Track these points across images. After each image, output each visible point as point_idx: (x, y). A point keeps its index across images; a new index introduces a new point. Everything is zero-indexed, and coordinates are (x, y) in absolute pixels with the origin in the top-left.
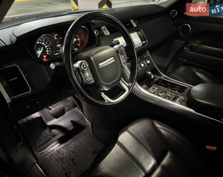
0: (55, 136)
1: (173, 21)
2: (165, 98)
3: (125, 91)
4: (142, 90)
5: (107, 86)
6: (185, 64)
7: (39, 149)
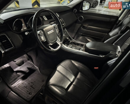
0: (19, 76)
1: (75, 14)
2: (75, 49)
3: (59, 45)
4: (65, 47)
5: (52, 43)
6: (82, 35)
7: (11, 84)
